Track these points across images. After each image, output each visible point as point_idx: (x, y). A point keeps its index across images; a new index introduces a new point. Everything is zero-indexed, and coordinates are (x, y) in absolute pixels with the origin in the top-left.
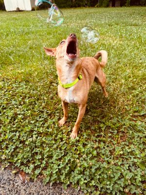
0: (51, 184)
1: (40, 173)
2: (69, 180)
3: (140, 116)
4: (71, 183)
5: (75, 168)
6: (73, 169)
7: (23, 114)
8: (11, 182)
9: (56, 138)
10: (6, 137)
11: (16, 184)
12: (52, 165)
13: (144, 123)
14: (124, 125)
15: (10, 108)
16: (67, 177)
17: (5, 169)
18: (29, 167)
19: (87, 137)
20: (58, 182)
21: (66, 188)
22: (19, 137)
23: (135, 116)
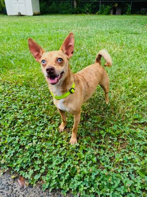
0: (50, 190)
1: (39, 179)
2: (68, 187)
3: (140, 124)
4: (71, 189)
5: (74, 174)
6: (72, 175)
7: (24, 119)
8: (10, 187)
9: (56, 144)
10: (6, 141)
11: (15, 189)
12: (52, 170)
13: (144, 131)
14: (124, 132)
15: (10, 112)
16: (67, 184)
17: (4, 174)
18: (28, 172)
19: (87, 143)
20: (58, 188)
21: (65, 194)
22: (19, 142)
23: (135, 124)
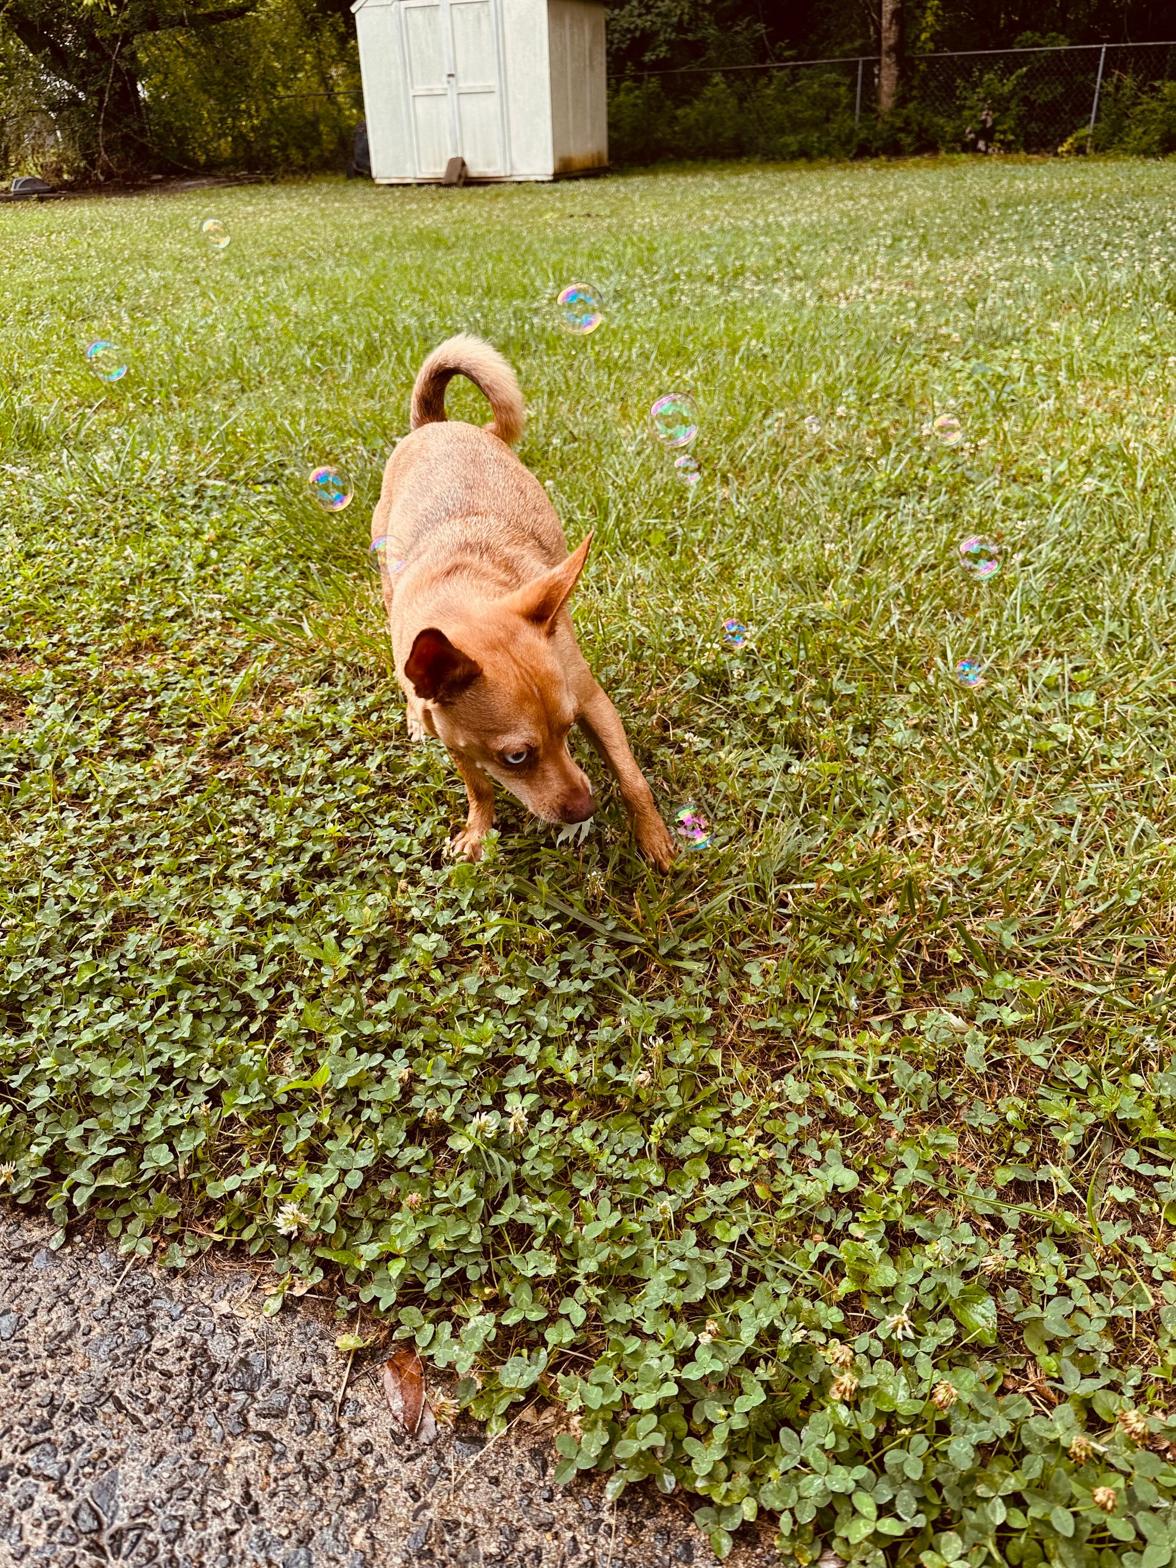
0: (613, 1489)
1: (531, 1392)
2: (754, 1491)
4: (768, 1517)
5: (807, 1404)
6: (791, 1410)
8: (324, 1413)
11: (358, 1436)
16: (743, 1466)
17: (289, 1307)
18: (458, 1323)
20: (669, 1483)
21: (726, 1544)
22: (407, 1092)
